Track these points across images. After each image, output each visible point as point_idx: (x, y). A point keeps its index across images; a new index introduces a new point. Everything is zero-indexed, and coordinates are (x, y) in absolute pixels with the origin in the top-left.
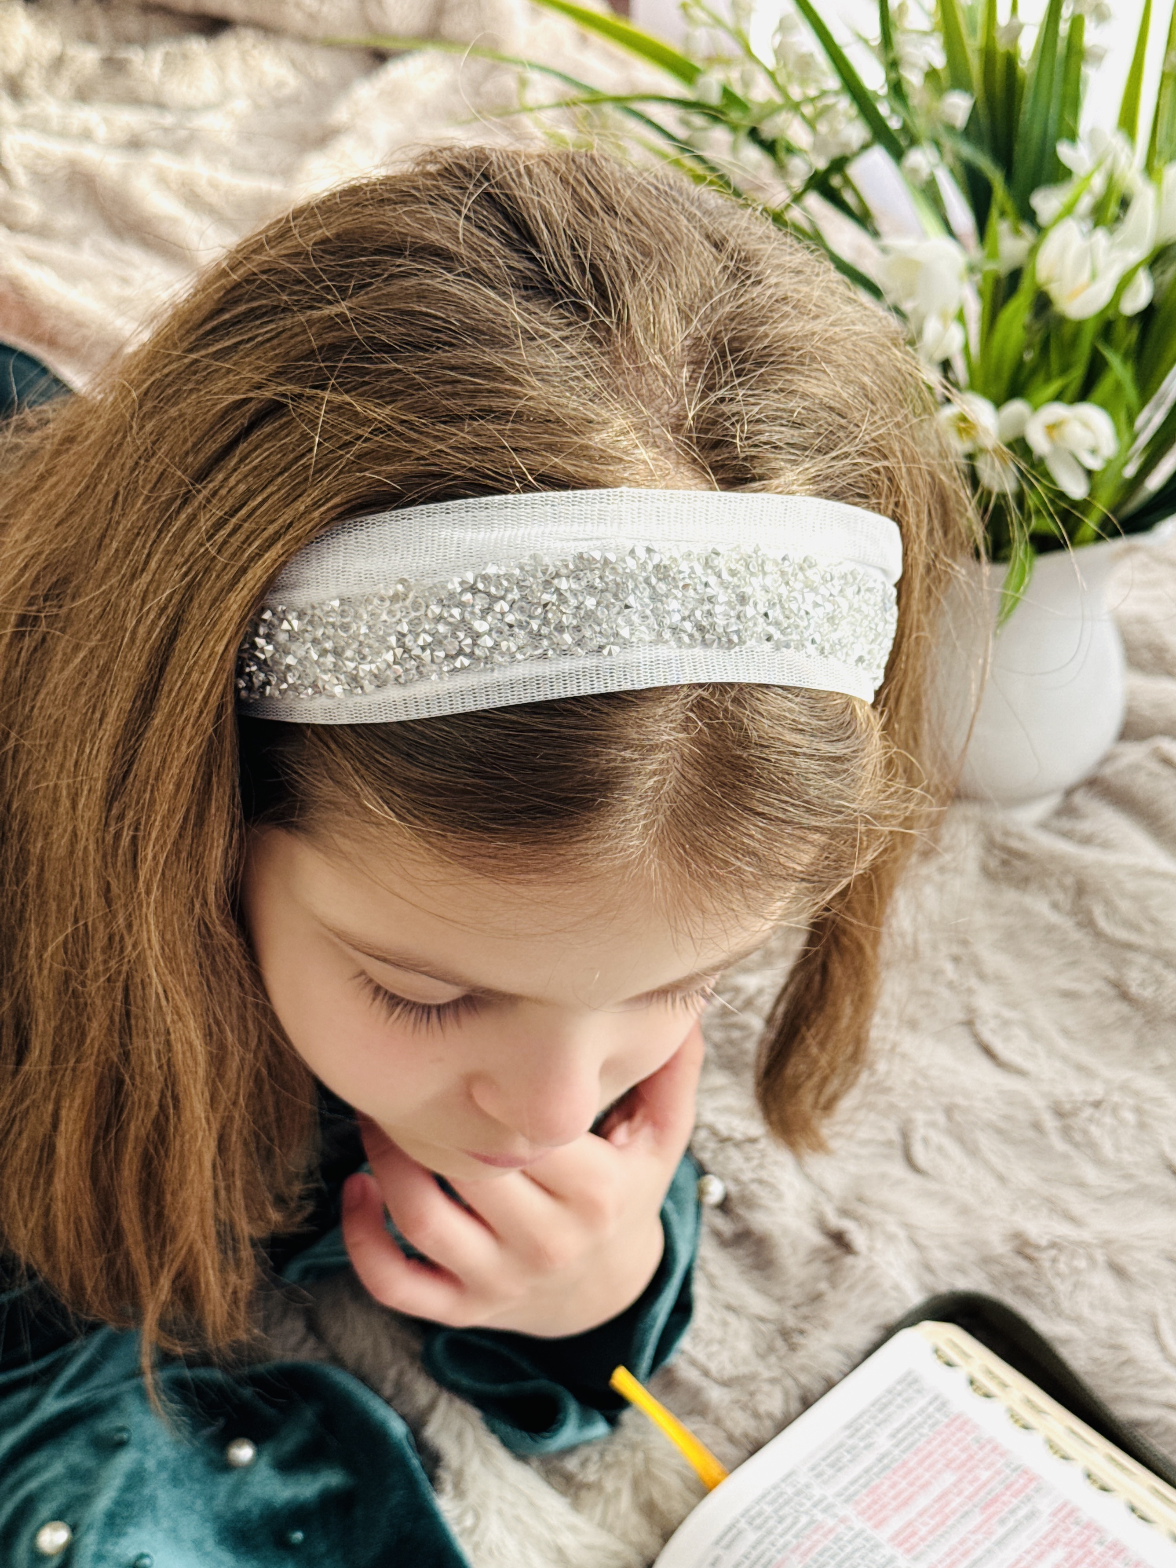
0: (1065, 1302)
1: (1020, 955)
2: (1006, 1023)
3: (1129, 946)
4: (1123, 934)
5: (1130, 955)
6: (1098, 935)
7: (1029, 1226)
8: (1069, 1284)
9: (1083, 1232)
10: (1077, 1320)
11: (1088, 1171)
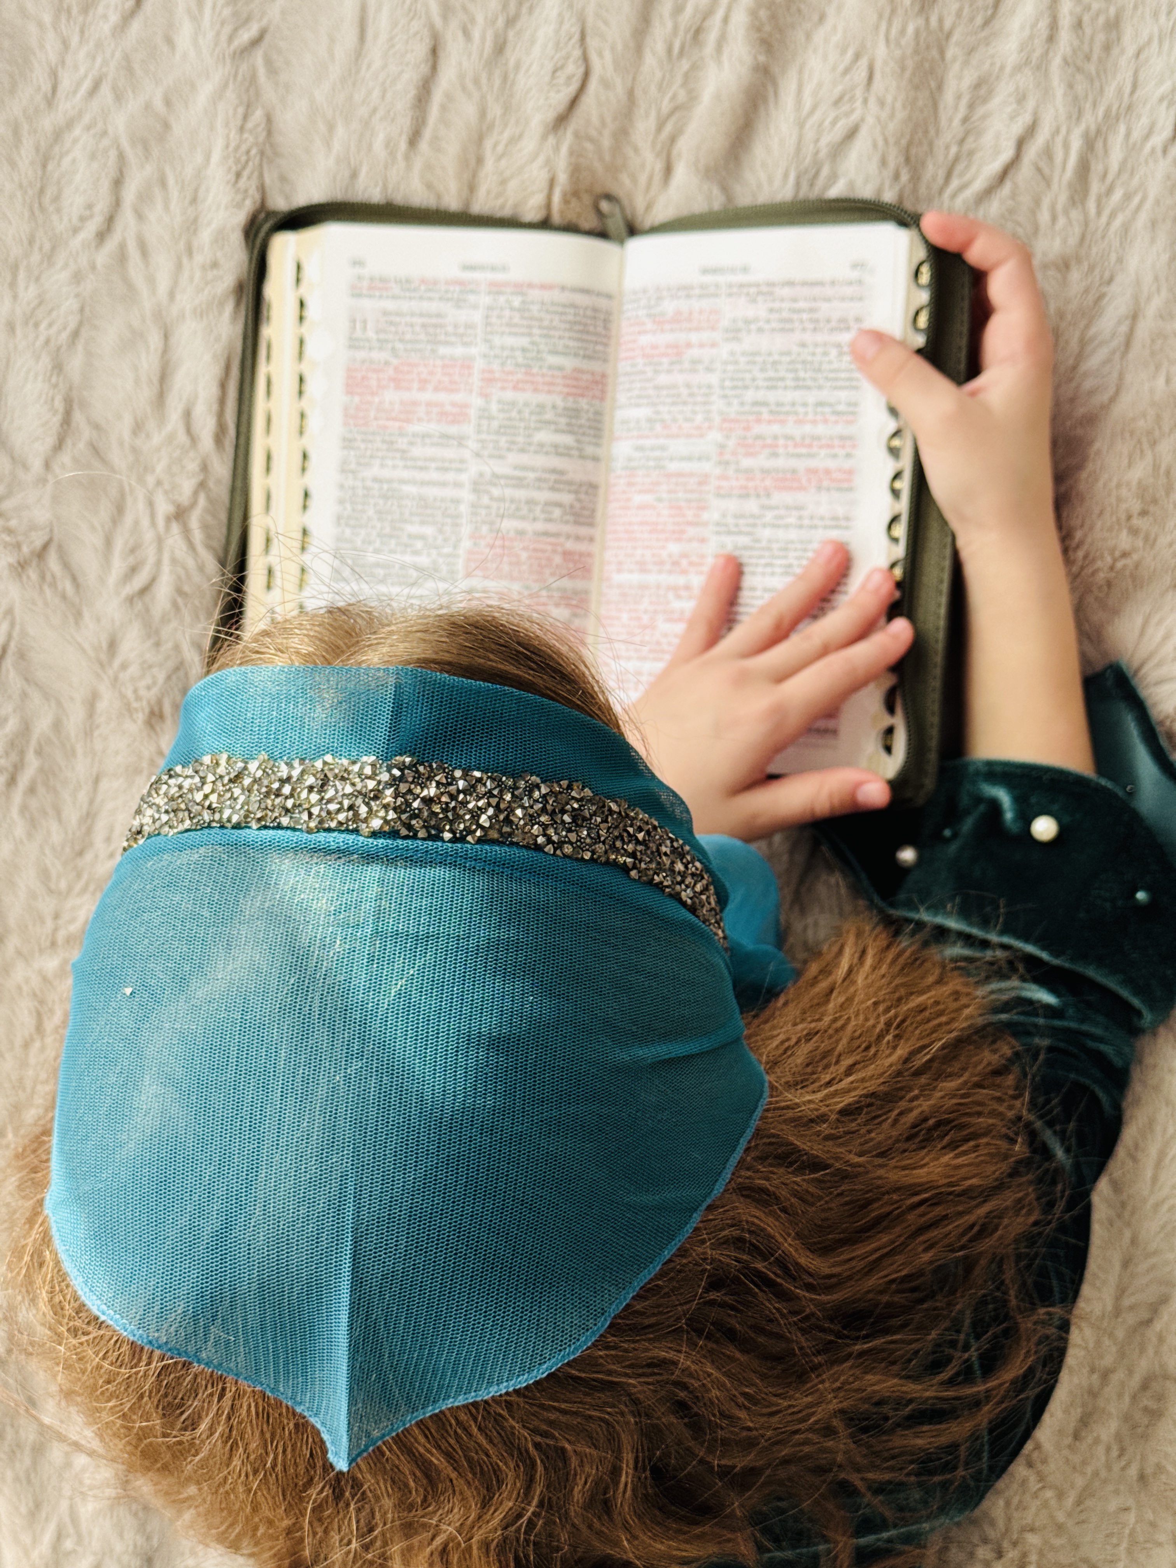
0: (170, 664)
7: (135, 726)
8: (155, 670)
9: (104, 689)
10: (177, 648)
11: (42, 725)
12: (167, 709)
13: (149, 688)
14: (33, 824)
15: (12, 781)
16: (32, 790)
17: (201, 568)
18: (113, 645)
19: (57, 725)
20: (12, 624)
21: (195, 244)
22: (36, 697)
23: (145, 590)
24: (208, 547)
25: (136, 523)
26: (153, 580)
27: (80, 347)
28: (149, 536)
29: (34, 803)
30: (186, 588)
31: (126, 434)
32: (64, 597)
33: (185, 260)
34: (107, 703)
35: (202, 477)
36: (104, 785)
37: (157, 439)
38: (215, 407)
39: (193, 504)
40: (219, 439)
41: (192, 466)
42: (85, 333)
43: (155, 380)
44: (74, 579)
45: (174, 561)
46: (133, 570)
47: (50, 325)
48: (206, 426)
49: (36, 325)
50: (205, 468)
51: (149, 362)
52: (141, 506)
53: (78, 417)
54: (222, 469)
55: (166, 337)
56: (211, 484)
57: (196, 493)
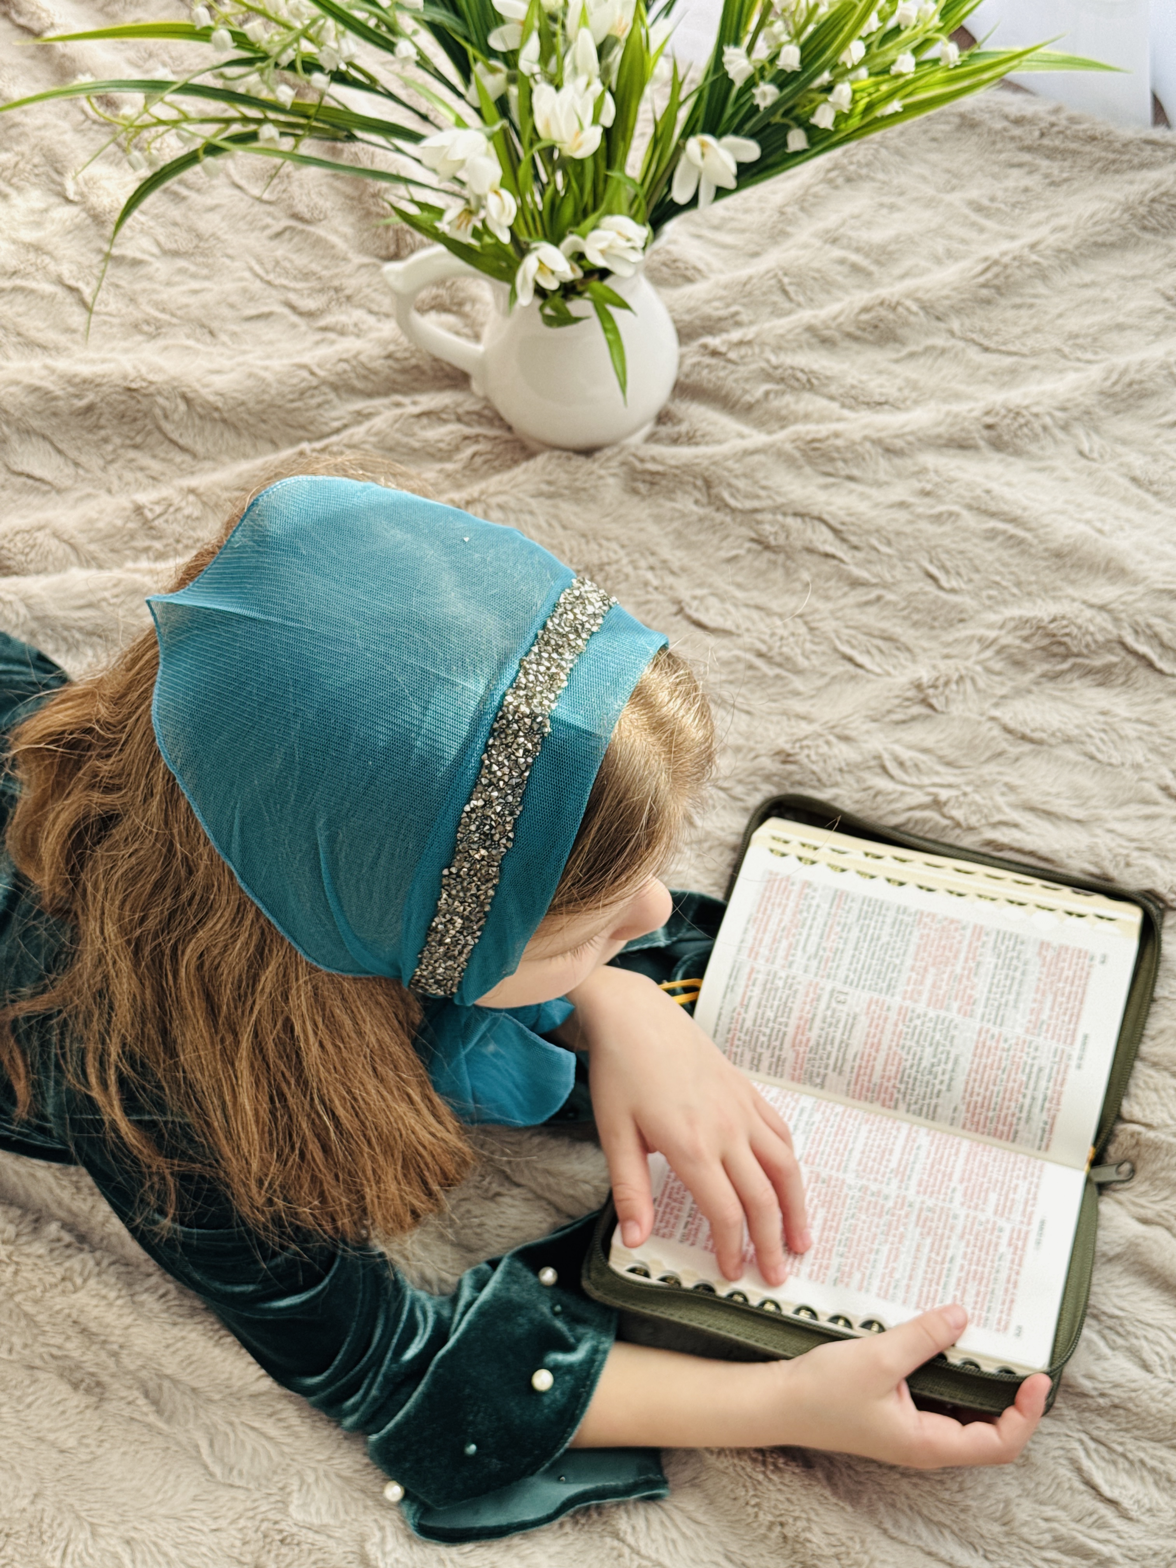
0: (824, 777)
1: (690, 546)
2: (701, 599)
3: (755, 511)
4: (749, 504)
5: (759, 517)
6: (733, 510)
7: (783, 743)
8: (821, 764)
9: (815, 727)
10: (836, 785)
11: (798, 683)
12: (790, 767)
13: (808, 756)
14: (726, 663)
15: (760, 655)
16: (751, 667)
17: (893, 813)
18: (846, 739)
19: (796, 694)
20: (878, 675)
21: (1148, 854)
22: (821, 682)
23: (884, 769)
24: (909, 821)
25: (937, 773)
26: (892, 777)
27: (1082, 759)
28: (926, 780)
29: (741, 666)
30: (880, 799)
31: (1007, 779)
32: (889, 712)
33: (1134, 845)
34: (805, 728)
35: (964, 824)
36: (744, 717)
37: (1000, 800)
38: (1016, 845)
39: (944, 816)
40: (989, 843)
41: (973, 820)
42: (1093, 765)
43: (1047, 807)
44: (904, 722)
45: (903, 794)
46: (901, 764)
47: (1102, 740)
48: (1002, 836)
49: (1104, 731)
50: (971, 829)
51: (1062, 806)
52: (951, 780)
53: (1027, 747)
54: (968, 841)
55: (1078, 821)
56: (958, 831)
57: (951, 818)
